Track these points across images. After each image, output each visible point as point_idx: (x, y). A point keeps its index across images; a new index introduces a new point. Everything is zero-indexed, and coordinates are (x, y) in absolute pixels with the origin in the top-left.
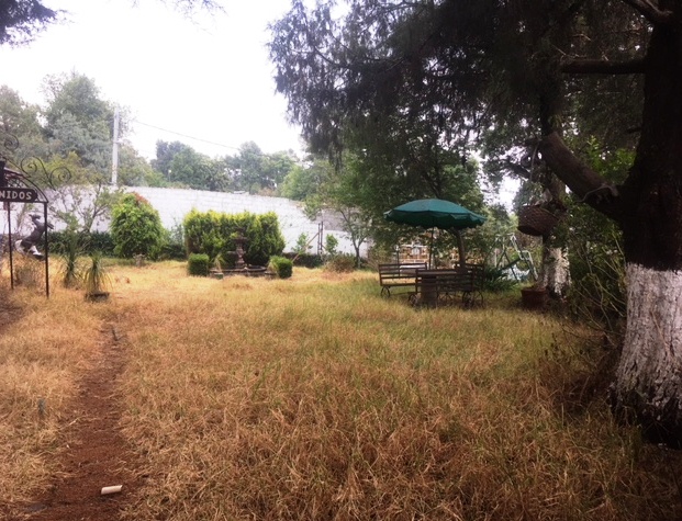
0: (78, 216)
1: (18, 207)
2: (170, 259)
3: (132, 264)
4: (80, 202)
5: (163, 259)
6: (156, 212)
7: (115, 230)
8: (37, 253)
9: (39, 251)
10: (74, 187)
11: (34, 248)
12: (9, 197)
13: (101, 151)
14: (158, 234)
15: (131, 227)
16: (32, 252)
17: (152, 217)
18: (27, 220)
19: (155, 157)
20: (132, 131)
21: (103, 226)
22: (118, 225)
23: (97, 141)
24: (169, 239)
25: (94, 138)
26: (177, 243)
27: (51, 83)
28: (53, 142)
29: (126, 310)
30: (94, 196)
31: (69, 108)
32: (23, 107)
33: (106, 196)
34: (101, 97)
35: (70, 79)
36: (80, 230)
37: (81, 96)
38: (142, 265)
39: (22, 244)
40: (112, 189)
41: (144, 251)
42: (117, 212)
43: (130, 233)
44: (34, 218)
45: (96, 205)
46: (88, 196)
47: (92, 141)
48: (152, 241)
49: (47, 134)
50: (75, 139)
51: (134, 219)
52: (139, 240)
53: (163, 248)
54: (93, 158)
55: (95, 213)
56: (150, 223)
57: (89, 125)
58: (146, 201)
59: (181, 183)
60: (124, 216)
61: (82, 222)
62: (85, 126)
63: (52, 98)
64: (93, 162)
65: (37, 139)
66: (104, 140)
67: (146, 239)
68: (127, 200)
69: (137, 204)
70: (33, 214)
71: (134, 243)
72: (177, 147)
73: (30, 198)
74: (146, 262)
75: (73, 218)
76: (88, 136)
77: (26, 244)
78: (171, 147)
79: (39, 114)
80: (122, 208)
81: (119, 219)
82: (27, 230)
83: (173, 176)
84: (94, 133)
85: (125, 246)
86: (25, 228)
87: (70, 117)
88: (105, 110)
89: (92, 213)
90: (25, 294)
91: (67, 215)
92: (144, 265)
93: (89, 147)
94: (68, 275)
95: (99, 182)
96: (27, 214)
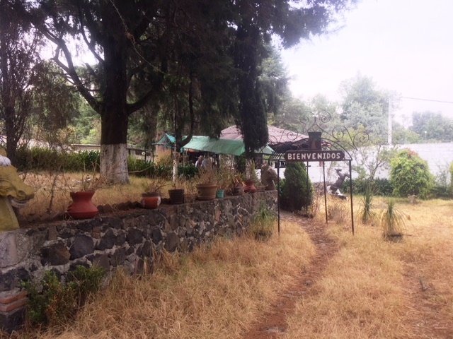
0: (365, 168)
1: (328, 164)
2: (437, 198)
3: (408, 202)
4: (366, 158)
5: (430, 198)
6: (426, 162)
7: (393, 177)
8: (340, 194)
9: (341, 192)
10: (362, 148)
11: (338, 191)
12: (324, 158)
13: (377, 124)
14: (428, 179)
15: (406, 175)
16: (337, 194)
17: (422, 166)
18: (334, 172)
19: (412, 125)
20: (398, 107)
21: (384, 174)
22: (395, 173)
23: (374, 118)
24: (434, 183)
25: (372, 116)
26: (441, 185)
27: (345, 86)
28: (346, 122)
29: (422, 251)
30: (376, 154)
31: (356, 99)
32: (329, 105)
33: (385, 153)
34: (376, 89)
35: (356, 81)
36: (367, 177)
37: (363, 90)
38: (415, 203)
39: (331, 188)
40: (389, 147)
41: (416, 192)
42: (394, 164)
43: (405, 179)
44: (338, 171)
45: (377, 159)
46: (372, 153)
47: (371, 118)
48: (423, 184)
49: (343, 118)
50: (360, 118)
51: (408, 168)
52: (412, 184)
53: (432, 190)
54: (372, 129)
55: (377, 165)
56: (421, 171)
57: (369, 108)
58: (417, 154)
59: (435, 140)
60: (400, 166)
61: (368, 172)
62: (366, 109)
63: (346, 95)
64: (372, 131)
65: (337, 122)
66: (379, 116)
67: (419, 183)
68: (402, 154)
69: (409, 157)
70: (337, 168)
71: (409, 186)
72: (427, 116)
73: (339, 157)
74: (418, 200)
75: (363, 169)
76: (368, 115)
77: (334, 188)
78: (423, 116)
79: (337, 107)
80: (398, 161)
81: (396, 169)
82: (334, 179)
83: (428, 135)
84: (372, 113)
85: (401, 189)
86: (332, 177)
87: (357, 105)
88: (379, 97)
89: (375, 165)
90: (336, 228)
91: (359, 168)
92: (417, 203)
93: (369, 122)
94: (365, 214)
95: (379, 143)
96: (334, 168)
